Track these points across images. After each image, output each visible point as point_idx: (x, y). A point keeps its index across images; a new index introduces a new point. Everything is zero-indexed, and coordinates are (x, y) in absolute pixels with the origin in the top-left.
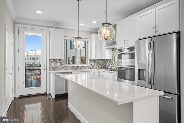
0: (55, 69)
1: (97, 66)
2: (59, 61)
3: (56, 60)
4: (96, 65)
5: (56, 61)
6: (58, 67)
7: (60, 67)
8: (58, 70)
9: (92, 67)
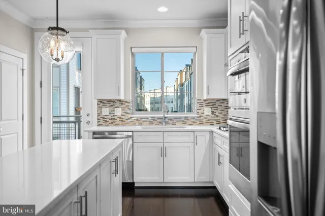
0: (110, 121)
1: (219, 118)
2: (118, 104)
3: (111, 103)
4: (217, 114)
5: (112, 106)
6: (116, 117)
7: (120, 118)
8: (116, 125)
9: (204, 120)
